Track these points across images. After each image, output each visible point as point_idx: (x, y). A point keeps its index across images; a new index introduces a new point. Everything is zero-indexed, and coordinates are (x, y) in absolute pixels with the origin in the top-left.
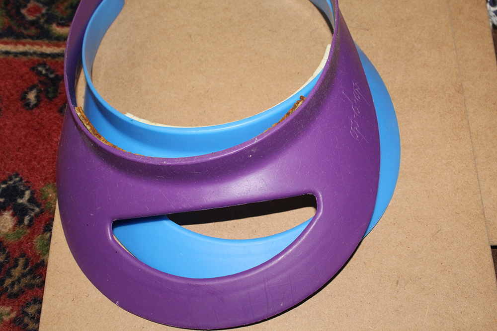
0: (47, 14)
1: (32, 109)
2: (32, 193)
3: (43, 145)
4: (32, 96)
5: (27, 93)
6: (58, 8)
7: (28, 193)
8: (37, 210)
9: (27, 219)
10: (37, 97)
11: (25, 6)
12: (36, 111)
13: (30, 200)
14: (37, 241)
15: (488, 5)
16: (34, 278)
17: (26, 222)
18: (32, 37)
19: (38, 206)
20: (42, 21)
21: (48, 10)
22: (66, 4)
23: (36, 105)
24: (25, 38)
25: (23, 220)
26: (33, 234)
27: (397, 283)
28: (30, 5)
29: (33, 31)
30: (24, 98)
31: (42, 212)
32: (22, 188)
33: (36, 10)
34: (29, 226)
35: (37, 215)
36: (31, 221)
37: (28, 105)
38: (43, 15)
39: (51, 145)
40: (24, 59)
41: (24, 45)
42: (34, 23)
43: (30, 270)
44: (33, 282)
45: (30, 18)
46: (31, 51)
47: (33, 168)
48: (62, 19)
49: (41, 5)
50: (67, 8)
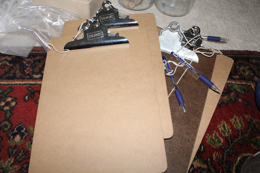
0: (32, 71)
1: (26, 102)
2: (26, 129)
3: (30, 113)
4: (27, 98)
5: (25, 97)
6: (36, 69)
7: (24, 129)
8: (27, 134)
9: (24, 137)
10: (28, 98)
11: (26, 69)
12: (28, 102)
13: (26, 131)
14: (27, 144)
16: (26, 156)
17: (24, 138)
18: (27, 79)
19: (28, 133)
20: (31, 73)
21: (33, 70)
22: (38, 68)
23: (28, 100)
24: (25, 79)
25: (23, 138)
26: (26, 142)
28: (27, 69)
29: (28, 77)
30: (24, 98)
32: (23, 127)
33: (29, 70)
34: (25, 139)
35: (27, 136)
36: (25, 137)
37: (25, 100)
38: (31, 72)
39: (32, 113)
40: (25, 86)
41: (25, 81)
42: (28, 74)
43: (25, 153)
44: (25, 157)
45: (27, 73)
46: (27, 83)
47: (26, 121)
48: (37, 73)
49: (31, 69)
50: (38, 69)
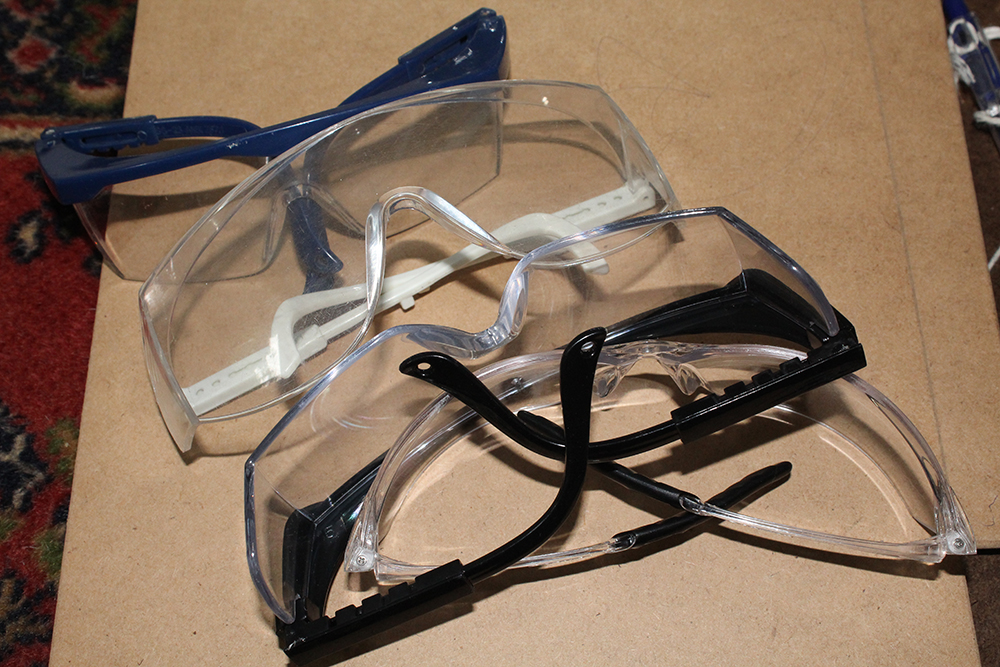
0: (59, 60)
1: (28, 261)
2: (29, 441)
3: (51, 338)
4: (28, 235)
5: (18, 227)
6: (81, 48)
7: (20, 439)
8: (40, 476)
9: (18, 495)
10: (39, 236)
11: (15, 44)
12: (38, 265)
13: (25, 456)
14: (40, 543)
15: (951, 42)
16: (34, 621)
17: (17, 502)
18: (28, 110)
19: (42, 468)
20: (49, 75)
21: (61, 52)
22: (98, 39)
23: (36, 254)
24: (14, 111)
25: (11, 498)
26: (31, 528)
27: (774, 634)
28: (24, 43)
29: (31, 97)
30: (12, 239)
31: (49, 480)
32: (9, 430)
33: (37, 52)
34: (24, 510)
35: (39, 487)
36: (26, 499)
37: (20, 252)
38: (51, 63)
39: (69, 338)
40: (12, 155)
41: (12, 126)
42: (30, 81)
43: (27, 604)
44: (31, 630)
45: (26, 69)
46: (27, 139)
47: (30, 388)
48: (90, 71)
49: (47, 43)
50: (99, 49)
